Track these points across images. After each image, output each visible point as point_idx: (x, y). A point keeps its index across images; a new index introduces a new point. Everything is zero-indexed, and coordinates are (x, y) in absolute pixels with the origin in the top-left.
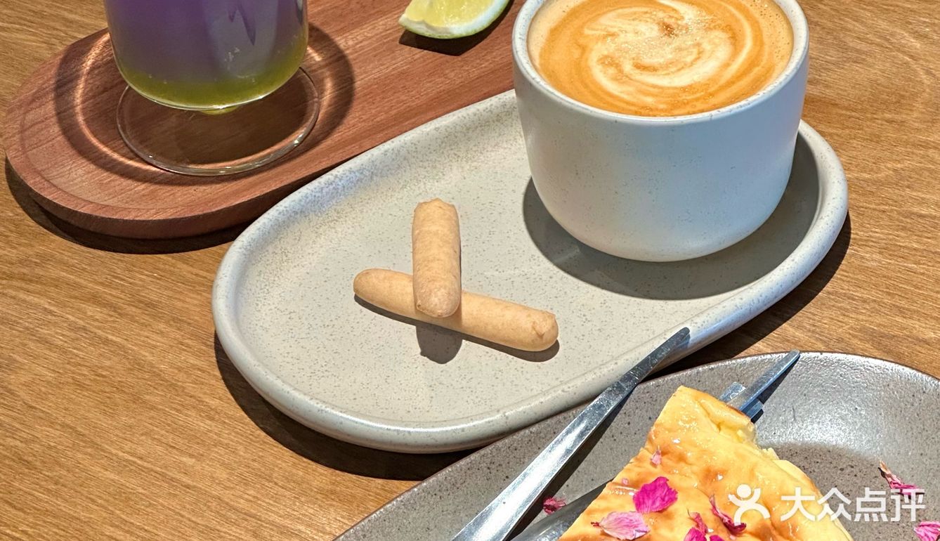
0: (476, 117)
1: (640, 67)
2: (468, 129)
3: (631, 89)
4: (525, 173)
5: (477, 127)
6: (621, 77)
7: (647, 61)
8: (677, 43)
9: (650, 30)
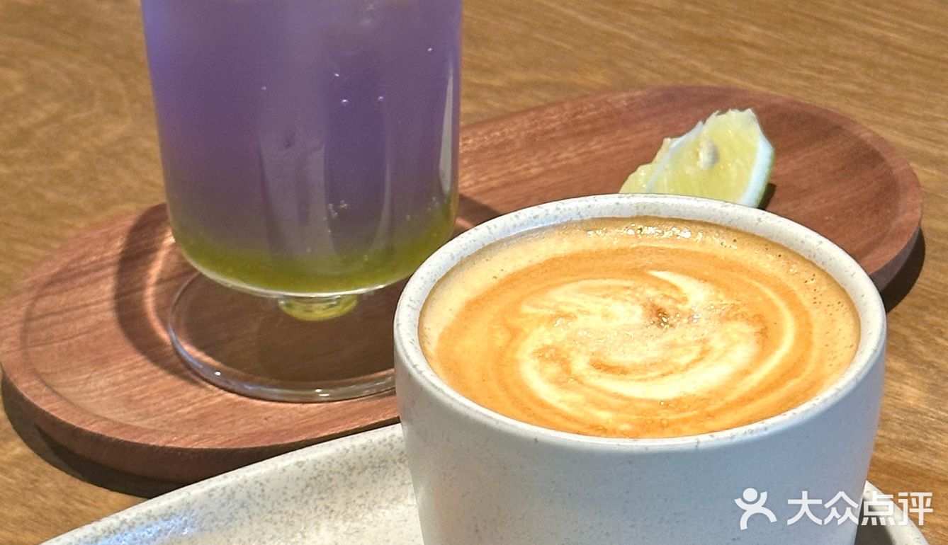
0: (367, 452)
1: (602, 366)
2: (351, 469)
3: (578, 398)
5: (366, 468)
6: (566, 380)
7: (615, 358)
8: (670, 336)
9: (628, 314)
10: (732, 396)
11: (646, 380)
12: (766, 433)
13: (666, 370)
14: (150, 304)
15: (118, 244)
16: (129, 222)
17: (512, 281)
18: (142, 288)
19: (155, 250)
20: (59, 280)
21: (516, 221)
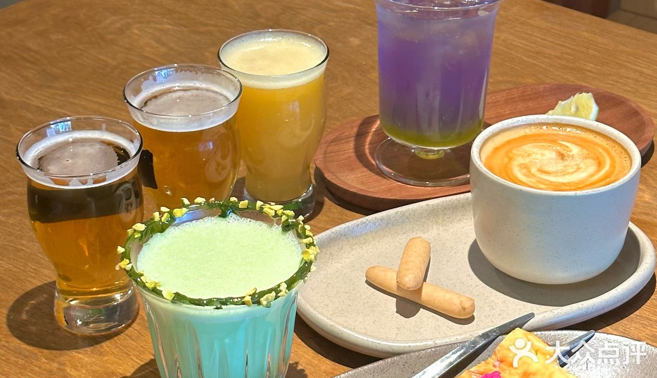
0: (451, 202)
1: (541, 171)
2: (445, 208)
3: (534, 180)
4: (473, 237)
5: (450, 209)
6: (529, 174)
7: (546, 169)
8: (566, 163)
9: (550, 155)
10: (588, 183)
11: (557, 176)
12: (599, 192)
13: (564, 173)
14: (367, 151)
15: (355, 130)
16: (359, 122)
17: (509, 142)
18: (364, 146)
19: (368, 133)
20: (335, 141)
21: (512, 122)
